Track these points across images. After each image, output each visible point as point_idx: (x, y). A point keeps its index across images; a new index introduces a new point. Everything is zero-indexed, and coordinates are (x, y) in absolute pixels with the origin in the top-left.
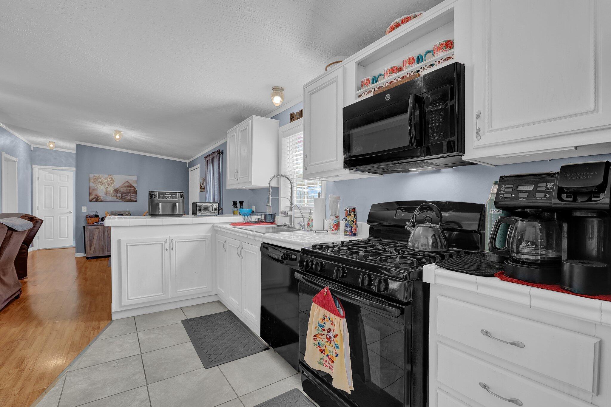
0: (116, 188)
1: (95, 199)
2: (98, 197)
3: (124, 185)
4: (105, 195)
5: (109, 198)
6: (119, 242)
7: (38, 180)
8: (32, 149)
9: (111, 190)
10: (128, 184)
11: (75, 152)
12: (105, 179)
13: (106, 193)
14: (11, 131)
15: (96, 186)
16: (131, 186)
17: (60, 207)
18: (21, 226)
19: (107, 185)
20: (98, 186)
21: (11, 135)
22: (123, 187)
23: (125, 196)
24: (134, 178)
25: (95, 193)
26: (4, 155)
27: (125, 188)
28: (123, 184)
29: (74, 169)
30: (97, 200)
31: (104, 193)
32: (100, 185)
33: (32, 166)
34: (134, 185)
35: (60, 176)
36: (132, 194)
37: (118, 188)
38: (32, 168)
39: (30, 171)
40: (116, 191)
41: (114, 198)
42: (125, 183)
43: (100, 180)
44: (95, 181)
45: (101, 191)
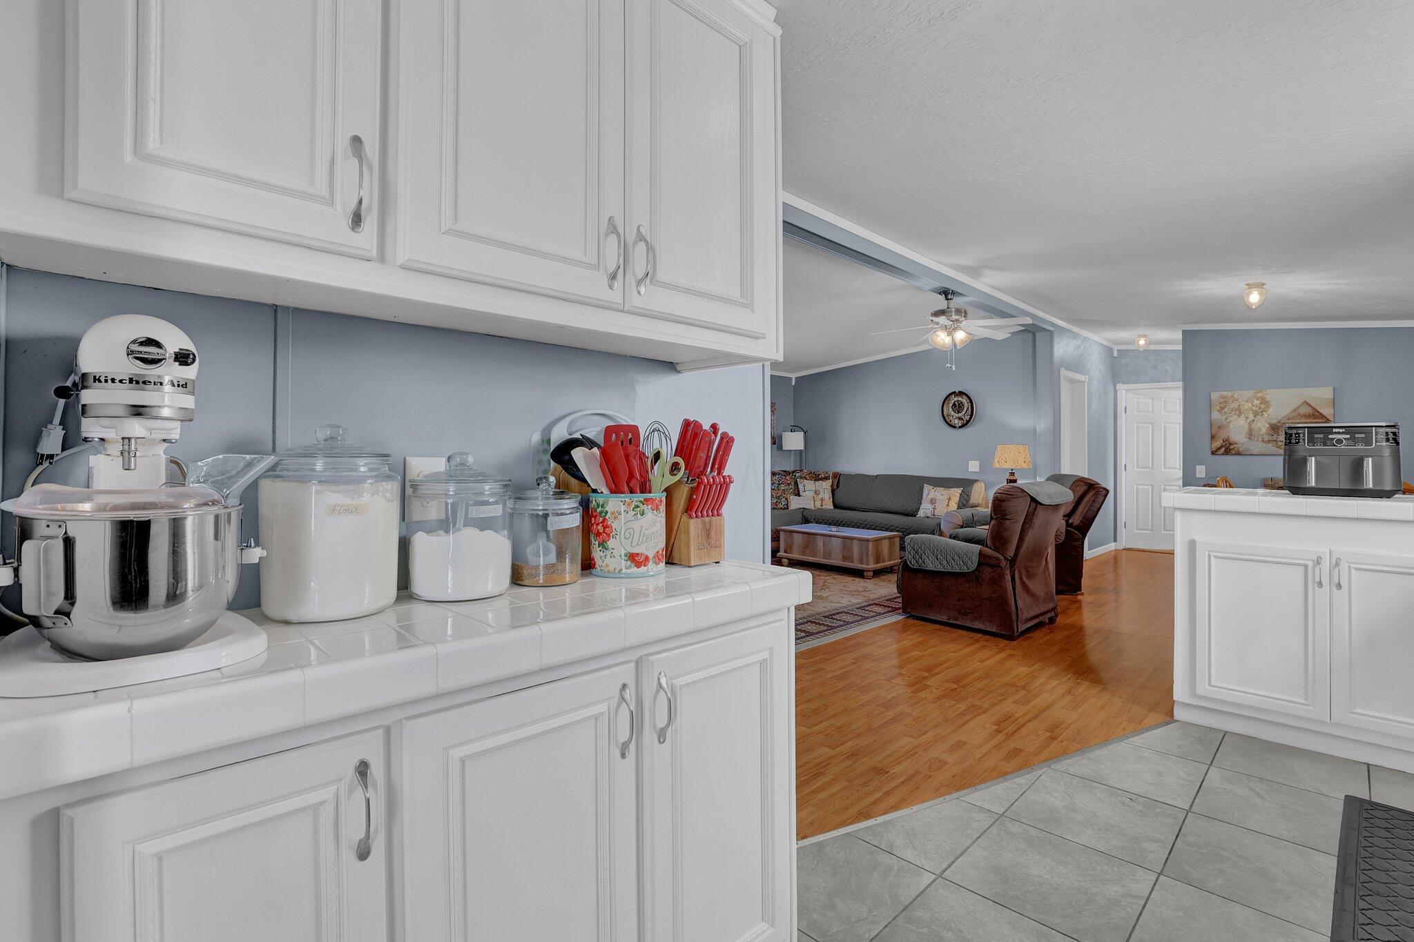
0: (1274, 422)
1: (1223, 449)
2: (1231, 444)
3: (1296, 414)
4: (1248, 440)
5: (1257, 447)
6: (1192, 545)
7: (1125, 412)
8: (1115, 355)
9: (1262, 426)
10: (1306, 410)
11: (1180, 347)
12: (1247, 401)
13: (1250, 435)
14: (1075, 329)
15: (1226, 419)
16: (1316, 415)
17: (1165, 467)
18: (1050, 497)
19: (1251, 416)
20: (1230, 419)
21: (1076, 335)
22: (1293, 418)
24: (1326, 393)
25: (1223, 435)
26: (1064, 372)
27: (1298, 421)
28: (1295, 410)
29: (1180, 384)
30: (1228, 452)
31: (1244, 435)
32: (1236, 417)
33: (1115, 387)
34: (1327, 412)
35: (1165, 402)
37: (1279, 422)
38: (1116, 391)
39: (1112, 396)
40: (1274, 428)
41: (1270, 445)
42: (1298, 407)
43: (1235, 405)
44: (1223, 408)
45: (1237, 430)
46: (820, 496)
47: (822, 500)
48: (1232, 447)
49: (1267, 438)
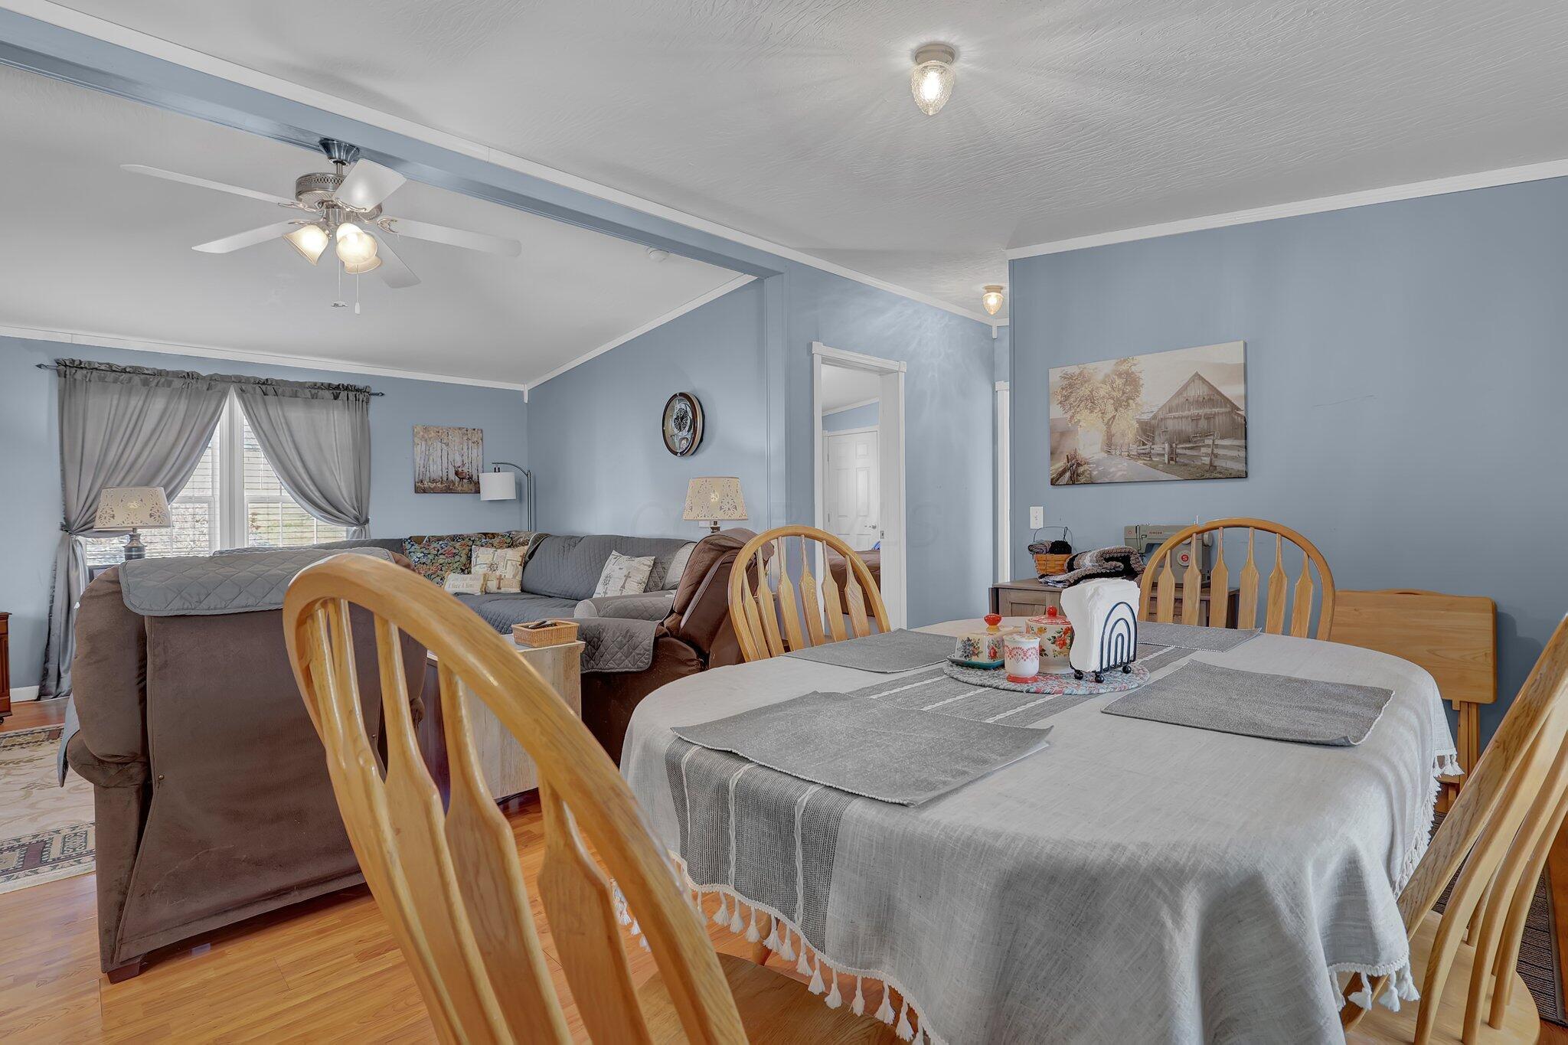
0: (1146, 417)
1: (1068, 474)
2: (1079, 465)
3: (1182, 400)
4: (1106, 455)
5: (1120, 467)
9: (1127, 426)
10: (1197, 391)
12: (1104, 382)
13: (1109, 446)
15: (1072, 417)
16: (1215, 398)
19: (1110, 408)
20: (1078, 417)
22: (1177, 408)
23: (1188, 452)
24: (1231, 353)
25: (1067, 448)
27: (1186, 413)
28: (1179, 393)
30: (1074, 481)
31: (1100, 446)
32: (1086, 412)
34: (1233, 391)
36: (1222, 438)
37: (1154, 417)
40: (1148, 431)
41: (1140, 463)
42: (1186, 387)
43: (1084, 391)
44: (1067, 398)
45: (1089, 438)
46: (498, 573)
47: (500, 579)
48: (1081, 470)
49: (1135, 449)
